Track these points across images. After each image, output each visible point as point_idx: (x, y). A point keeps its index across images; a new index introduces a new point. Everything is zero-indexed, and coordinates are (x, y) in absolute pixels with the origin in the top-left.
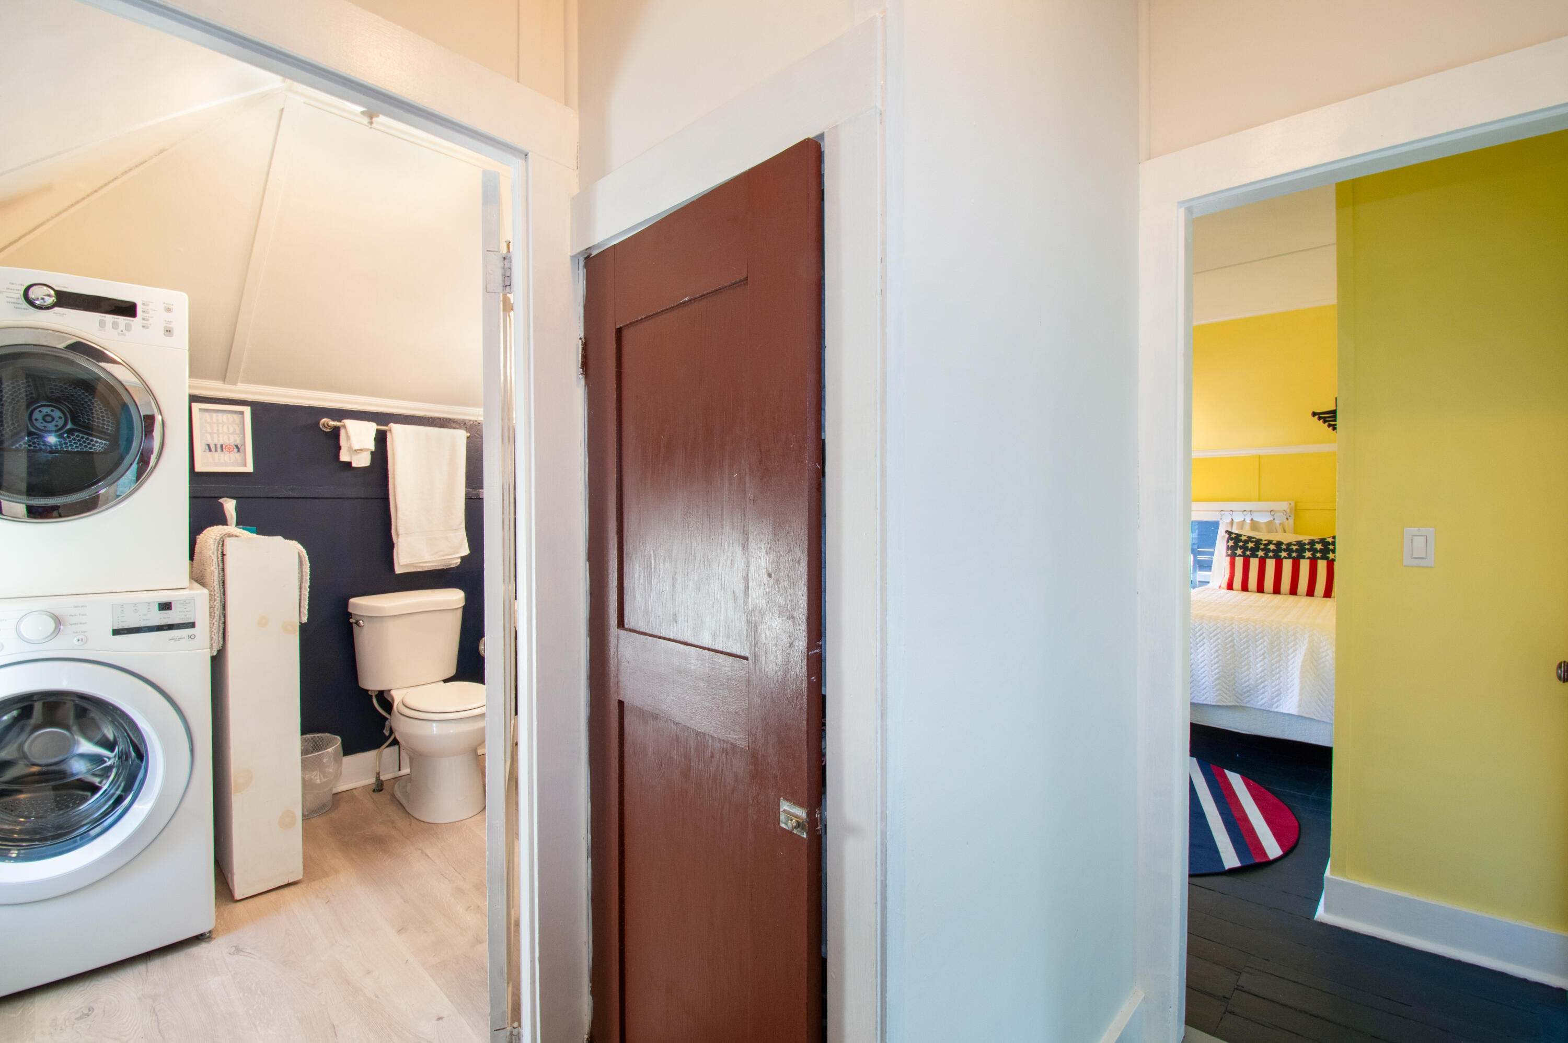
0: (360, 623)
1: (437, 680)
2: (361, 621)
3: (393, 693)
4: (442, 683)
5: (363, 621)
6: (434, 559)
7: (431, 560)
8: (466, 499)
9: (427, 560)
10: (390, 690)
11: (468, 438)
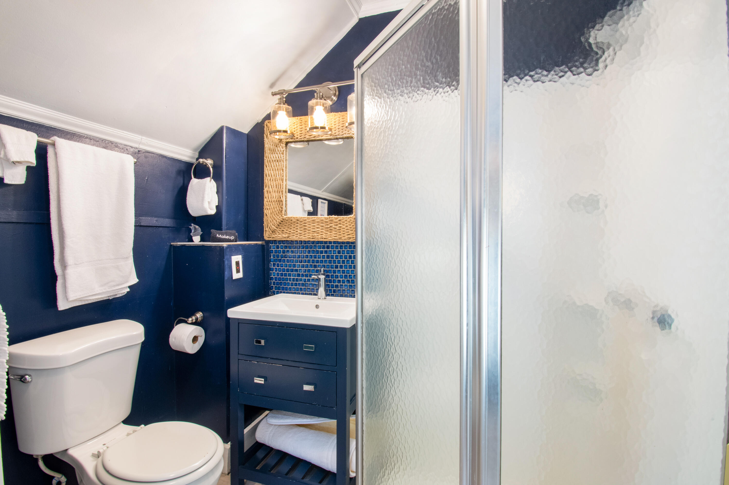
0: (26, 379)
1: (118, 423)
2: (27, 377)
3: (71, 452)
4: (122, 424)
5: (30, 375)
6: (104, 291)
7: (101, 292)
8: (135, 226)
9: (97, 293)
10: (67, 450)
11: (134, 164)
